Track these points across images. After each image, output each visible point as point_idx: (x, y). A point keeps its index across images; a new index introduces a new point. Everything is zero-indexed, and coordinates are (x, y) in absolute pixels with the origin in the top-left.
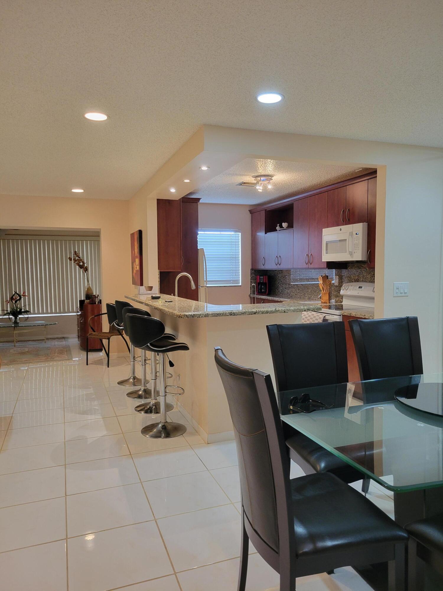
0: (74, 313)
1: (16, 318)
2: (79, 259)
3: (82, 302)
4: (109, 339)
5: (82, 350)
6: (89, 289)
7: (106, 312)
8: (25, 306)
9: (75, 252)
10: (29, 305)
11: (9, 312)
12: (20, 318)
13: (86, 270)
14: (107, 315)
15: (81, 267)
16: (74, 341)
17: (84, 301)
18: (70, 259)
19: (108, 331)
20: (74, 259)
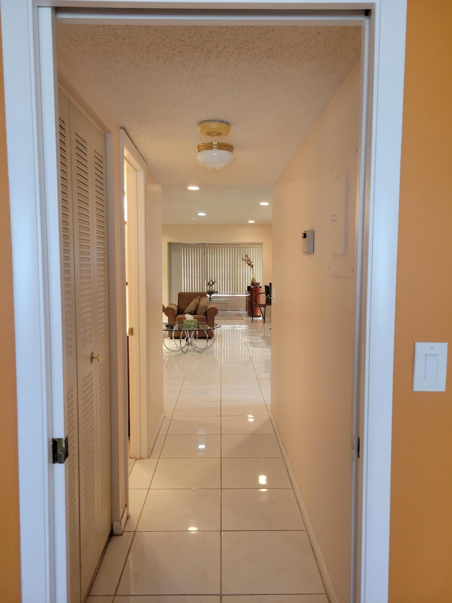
0: (244, 295)
1: (210, 296)
2: (248, 259)
3: (249, 288)
4: (265, 307)
5: (248, 316)
6: (254, 279)
7: (265, 292)
8: (215, 289)
9: (246, 255)
10: (217, 288)
11: (206, 292)
12: (212, 296)
13: (252, 267)
14: (265, 294)
15: (249, 265)
16: (244, 312)
17: (250, 287)
18: (243, 260)
19: (265, 304)
20: (245, 260)
